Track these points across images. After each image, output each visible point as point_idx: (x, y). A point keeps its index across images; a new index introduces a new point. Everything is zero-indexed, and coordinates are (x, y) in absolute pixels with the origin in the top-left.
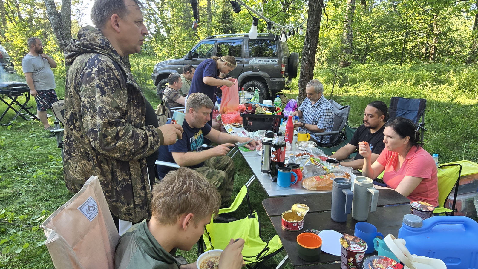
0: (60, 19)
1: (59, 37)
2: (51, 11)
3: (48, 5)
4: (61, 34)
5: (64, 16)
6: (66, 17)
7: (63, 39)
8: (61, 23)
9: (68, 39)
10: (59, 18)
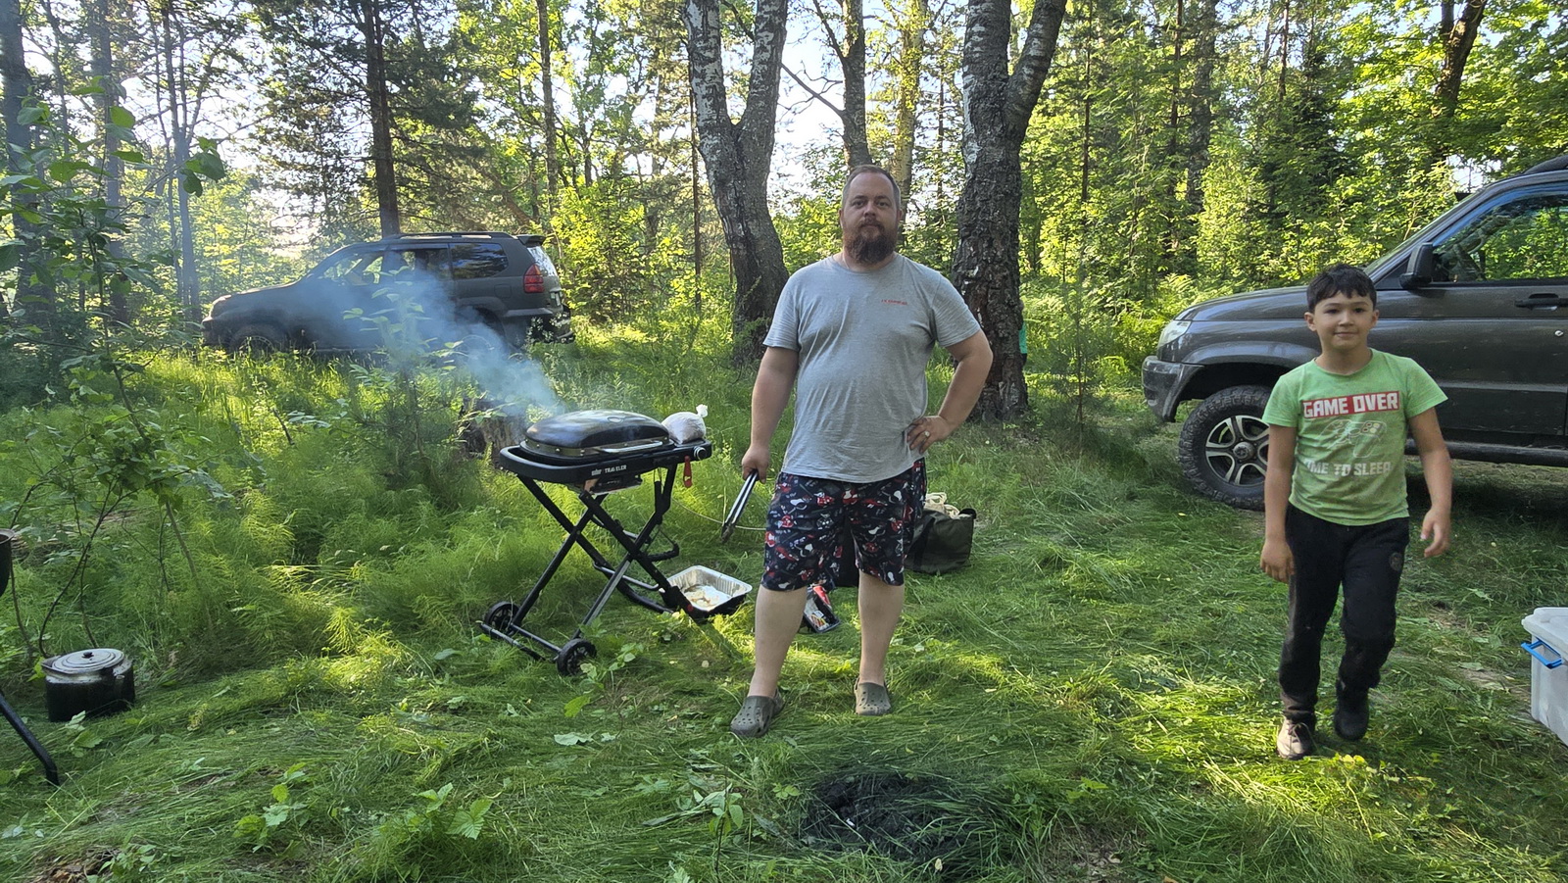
0: (739, 147)
1: (729, 212)
2: (711, 119)
3: (704, 97)
4: (737, 200)
5: (751, 133)
6: (759, 137)
7: (740, 220)
8: (741, 160)
9: (756, 216)
10: (736, 142)
